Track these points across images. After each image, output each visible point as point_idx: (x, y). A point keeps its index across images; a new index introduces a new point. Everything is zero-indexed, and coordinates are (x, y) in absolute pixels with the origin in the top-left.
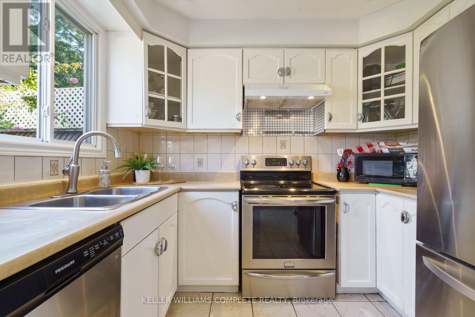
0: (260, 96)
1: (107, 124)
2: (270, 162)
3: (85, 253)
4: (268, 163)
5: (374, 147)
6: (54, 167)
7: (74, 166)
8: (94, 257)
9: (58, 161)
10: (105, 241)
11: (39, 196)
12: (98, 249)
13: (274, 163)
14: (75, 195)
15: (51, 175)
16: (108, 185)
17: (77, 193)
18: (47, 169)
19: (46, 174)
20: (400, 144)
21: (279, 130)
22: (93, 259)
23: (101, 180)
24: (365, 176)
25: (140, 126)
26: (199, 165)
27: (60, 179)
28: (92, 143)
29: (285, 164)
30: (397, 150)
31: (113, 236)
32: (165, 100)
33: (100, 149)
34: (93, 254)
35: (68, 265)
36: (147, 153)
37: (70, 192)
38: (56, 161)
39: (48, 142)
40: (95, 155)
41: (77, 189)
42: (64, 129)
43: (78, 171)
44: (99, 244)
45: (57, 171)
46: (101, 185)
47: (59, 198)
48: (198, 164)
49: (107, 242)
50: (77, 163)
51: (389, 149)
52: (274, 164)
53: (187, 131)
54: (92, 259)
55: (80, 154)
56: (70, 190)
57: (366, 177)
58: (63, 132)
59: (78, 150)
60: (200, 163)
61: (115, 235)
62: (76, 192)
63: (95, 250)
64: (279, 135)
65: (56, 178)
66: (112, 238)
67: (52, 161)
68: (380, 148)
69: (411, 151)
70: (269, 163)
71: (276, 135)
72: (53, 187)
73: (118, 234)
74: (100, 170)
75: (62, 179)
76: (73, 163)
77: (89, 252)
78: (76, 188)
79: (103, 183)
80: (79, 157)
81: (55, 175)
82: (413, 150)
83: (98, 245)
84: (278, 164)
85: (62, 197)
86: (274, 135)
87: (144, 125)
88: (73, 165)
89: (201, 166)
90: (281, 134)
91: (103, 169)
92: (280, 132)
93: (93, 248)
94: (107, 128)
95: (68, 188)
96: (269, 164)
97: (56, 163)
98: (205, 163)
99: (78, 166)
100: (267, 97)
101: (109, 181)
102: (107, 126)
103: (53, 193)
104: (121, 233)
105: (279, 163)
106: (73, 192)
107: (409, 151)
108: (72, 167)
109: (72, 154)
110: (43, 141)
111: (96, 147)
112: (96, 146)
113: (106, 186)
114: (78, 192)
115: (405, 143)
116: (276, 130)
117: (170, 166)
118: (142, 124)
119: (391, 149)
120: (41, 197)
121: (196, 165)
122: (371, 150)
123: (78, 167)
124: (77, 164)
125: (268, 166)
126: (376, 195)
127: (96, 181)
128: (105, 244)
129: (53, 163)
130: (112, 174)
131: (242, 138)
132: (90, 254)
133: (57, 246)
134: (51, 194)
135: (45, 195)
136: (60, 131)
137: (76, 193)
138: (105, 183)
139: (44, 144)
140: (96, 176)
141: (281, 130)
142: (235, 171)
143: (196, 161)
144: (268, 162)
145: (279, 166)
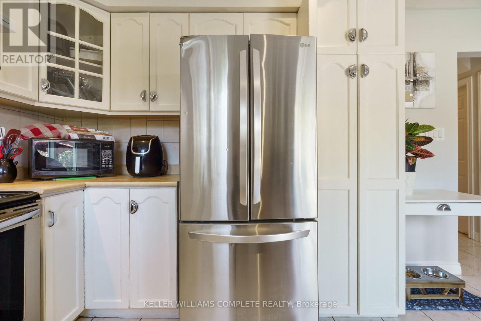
5: (60, 131)
20: (89, 130)
24: (51, 169)
30: (88, 137)
51: (79, 135)
57: (52, 171)
68: (68, 132)
69: (102, 139)
82: (104, 138)
107: (101, 139)
115: (94, 130)
119: (81, 136)
122: (54, 134)
126: (84, 191)
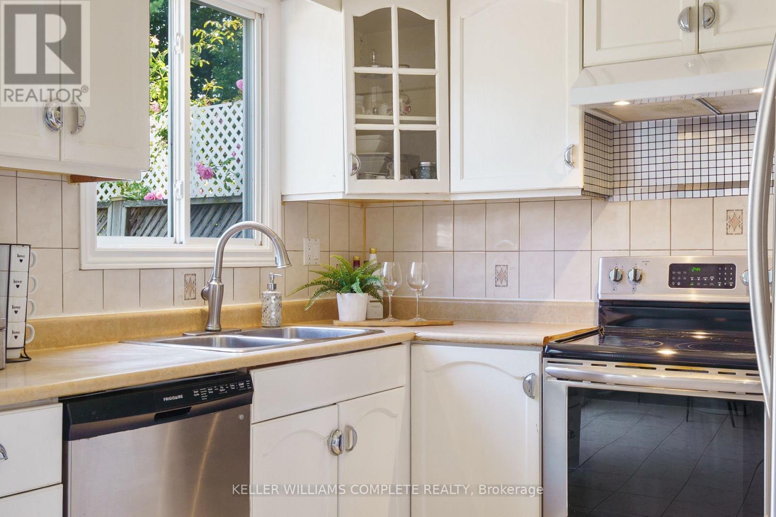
0: (614, 103)
1: (282, 196)
2: (682, 275)
3: (195, 392)
4: (676, 278)
6: (190, 285)
7: (216, 284)
8: (205, 401)
9: (195, 275)
10: (221, 387)
11: (169, 332)
12: (211, 393)
13: (695, 277)
14: (217, 334)
15: (185, 299)
16: (277, 322)
17: (220, 331)
18: (180, 289)
19: (179, 298)
21: (720, 179)
22: (204, 403)
23: (264, 311)
25: (340, 197)
26: (499, 283)
27: (198, 306)
28: (255, 238)
29: (728, 281)
31: (235, 385)
32: (393, 131)
33: (269, 248)
34: (204, 397)
35: (176, 398)
36: (376, 252)
37: (210, 328)
38: (192, 275)
39: (182, 243)
40: (258, 261)
41: (220, 326)
42: (229, 197)
43: (222, 292)
44: (214, 388)
45: (195, 291)
46: (265, 322)
47: (193, 336)
48: (497, 279)
49: (224, 390)
50: (219, 279)
52: (695, 282)
53: (452, 199)
54: (202, 403)
55: (226, 262)
56: (210, 326)
58: (227, 203)
59: (221, 253)
60: (501, 277)
61: (238, 385)
62: (219, 328)
63: (207, 393)
64: (720, 192)
65: (193, 305)
66: (232, 387)
67: (187, 275)
70: (679, 278)
71: (712, 193)
72: (188, 319)
73: (242, 384)
74: (264, 291)
75: (201, 306)
76: (214, 278)
77: (199, 393)
78: (219, 322)
79: (268, 317)
80: (223, 266)
81: (191, 299)
83: (211, 389)
84: (709, 281)
85: (197, 335)
86: (704, 193)
87: (347, 194)
88: (213, 283)
89: (504, 283)
90: (728, 192)
91: (269, 290)
92: (724, 186)
93: (205, 390)
94: (283, 203)
95: (208, 323)
96: (681, 281)
97: (193, 278)
98: (512, 276)
99: (221, 284)
100: (633, 102)
101: (279, 313)
102: (282, 200)
103: (188, 330)
104: (248, 385)
105: (712, 278)
106: (214, 329)
108: (212, 286)
109: (212, 261)
110: (175, 242)
111: (261, 245)
112: (263, 244)
113: (274, 324)
114: (222, 331)
116: (713, 179)
117: (414, 283)
118: (344, 193)
120: (172, 334)
121: (491, 281)
123: (221, 286)
124: (220, 281)
125: (676, 286)
127: (258, 313)
128: (221, 390)
129: (188, 278)
130: (284, 301)
131: (610, 207)
132: (200, 396)
133: (165, 373)
134: (184, 330)
135: (177, 331)
136: (221, 202)
137: (218, 332)
138: (272, 316)
139: (178, 247)
140: (257, 303)
141: (728, 179)
142: (591, 301)
143: (491, 271)
144: (677, 276)
145: (711, 287)
